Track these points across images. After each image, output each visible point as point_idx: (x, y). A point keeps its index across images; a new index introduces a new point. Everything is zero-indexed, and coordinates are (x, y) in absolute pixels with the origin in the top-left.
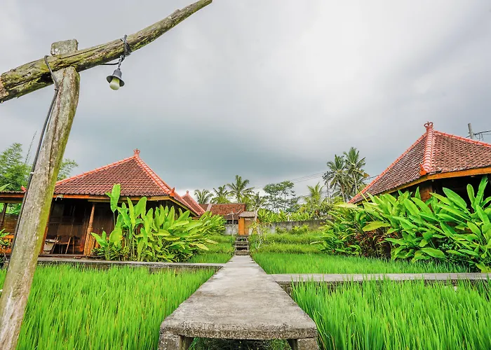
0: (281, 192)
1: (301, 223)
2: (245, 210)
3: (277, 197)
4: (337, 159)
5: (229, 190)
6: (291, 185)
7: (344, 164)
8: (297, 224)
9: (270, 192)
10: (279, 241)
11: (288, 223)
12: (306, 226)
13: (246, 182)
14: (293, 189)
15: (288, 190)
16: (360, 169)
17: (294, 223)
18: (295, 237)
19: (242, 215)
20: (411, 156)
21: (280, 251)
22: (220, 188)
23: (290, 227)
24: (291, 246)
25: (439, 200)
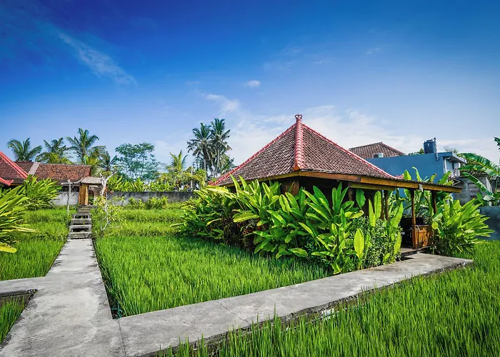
0: (139, 155)
1: (160, 194)
2: (90, 175)
3: (134, 159)
4: (203, 128)
5: (69, 145)
6: (151, 148)
7: (210, 133)
8: (156, 195)
9: (125, 153)
10: (131, 218)
11: (144, 193)
12: (165, 198)
13: (94, 137)
14: (153, 153)
15: (147, 153)
16: (224, 141)
17: (151, 194)
18: (152, 212)
19: (85, 180)
20: (282, 145)
21: (133, 233)
22: (55, 142)
23: (146, 198)
24: (147, 226)
25: (307, 197)
